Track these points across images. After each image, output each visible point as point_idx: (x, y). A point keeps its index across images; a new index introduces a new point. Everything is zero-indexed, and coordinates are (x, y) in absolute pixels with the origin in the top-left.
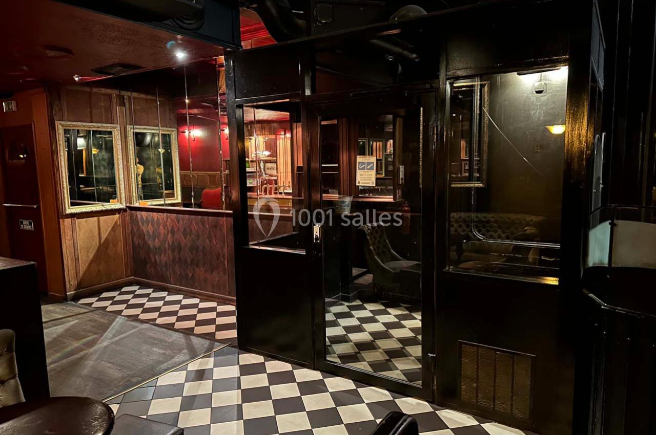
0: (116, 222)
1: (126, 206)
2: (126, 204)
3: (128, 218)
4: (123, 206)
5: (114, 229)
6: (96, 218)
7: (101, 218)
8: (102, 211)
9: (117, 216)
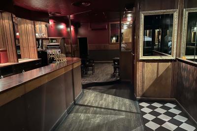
0: (169, 67)
1: (176, 59)
2: (176, 57)
3: (176, 65)
4: (174, 58)
5: (167, 70)
6: (156, 63)
7: (159, 63)
8: (160, 60)
9: (170, 63)
